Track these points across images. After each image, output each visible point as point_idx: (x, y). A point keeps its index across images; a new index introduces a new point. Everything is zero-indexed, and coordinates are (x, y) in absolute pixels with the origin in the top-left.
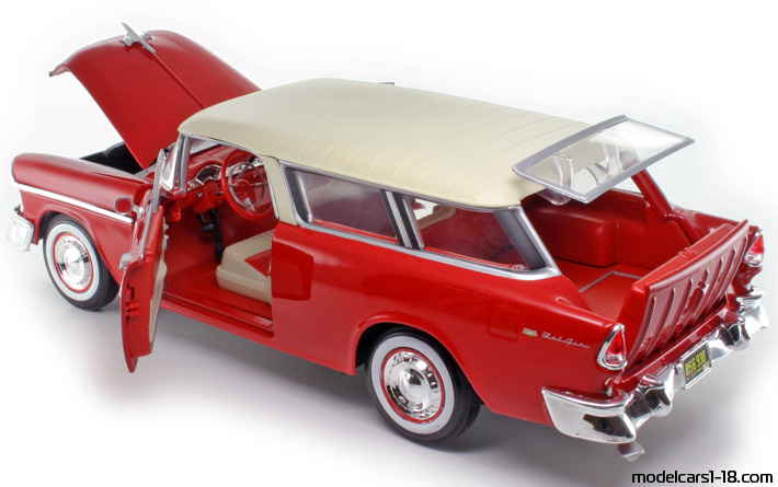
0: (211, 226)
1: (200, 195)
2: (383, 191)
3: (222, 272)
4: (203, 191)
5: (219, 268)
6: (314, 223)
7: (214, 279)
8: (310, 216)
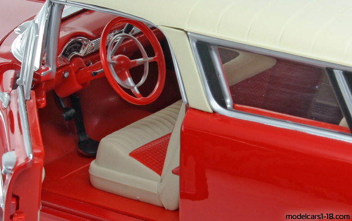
0: (72, 111)
1: (66, 75)
2: (330, 71)
3: (98, 169)
4: (69, 70)
5: (93, 164)
6: (235, 108)
7: (86, 177)
8: (229, 101)
